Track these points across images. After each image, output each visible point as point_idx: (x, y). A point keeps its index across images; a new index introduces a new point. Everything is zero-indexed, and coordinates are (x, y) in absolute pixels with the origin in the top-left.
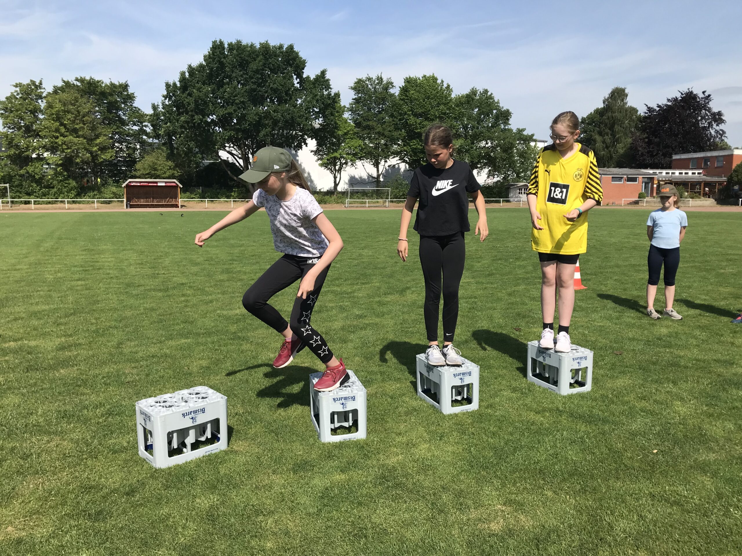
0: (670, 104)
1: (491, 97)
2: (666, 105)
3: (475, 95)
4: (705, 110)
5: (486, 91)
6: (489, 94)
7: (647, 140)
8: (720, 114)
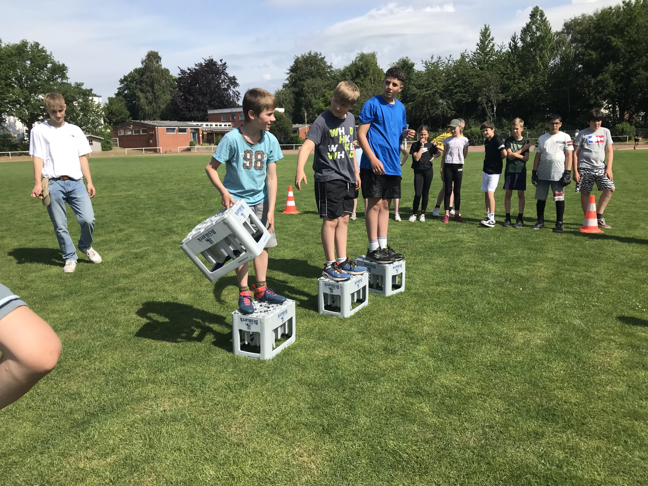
0: (197, 68)
1: (43, 51)
2: (195, 69)
3: (26, 47)
4: (224, 74)
5: (37, 44)
6: (40, 47)
7: (183, 97)
8: (234, 78)
